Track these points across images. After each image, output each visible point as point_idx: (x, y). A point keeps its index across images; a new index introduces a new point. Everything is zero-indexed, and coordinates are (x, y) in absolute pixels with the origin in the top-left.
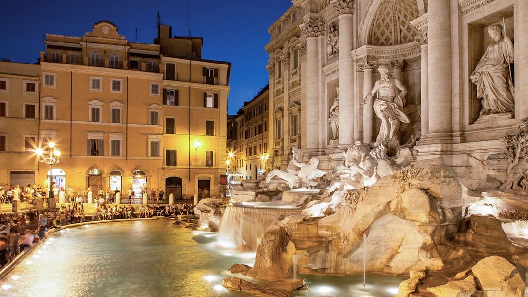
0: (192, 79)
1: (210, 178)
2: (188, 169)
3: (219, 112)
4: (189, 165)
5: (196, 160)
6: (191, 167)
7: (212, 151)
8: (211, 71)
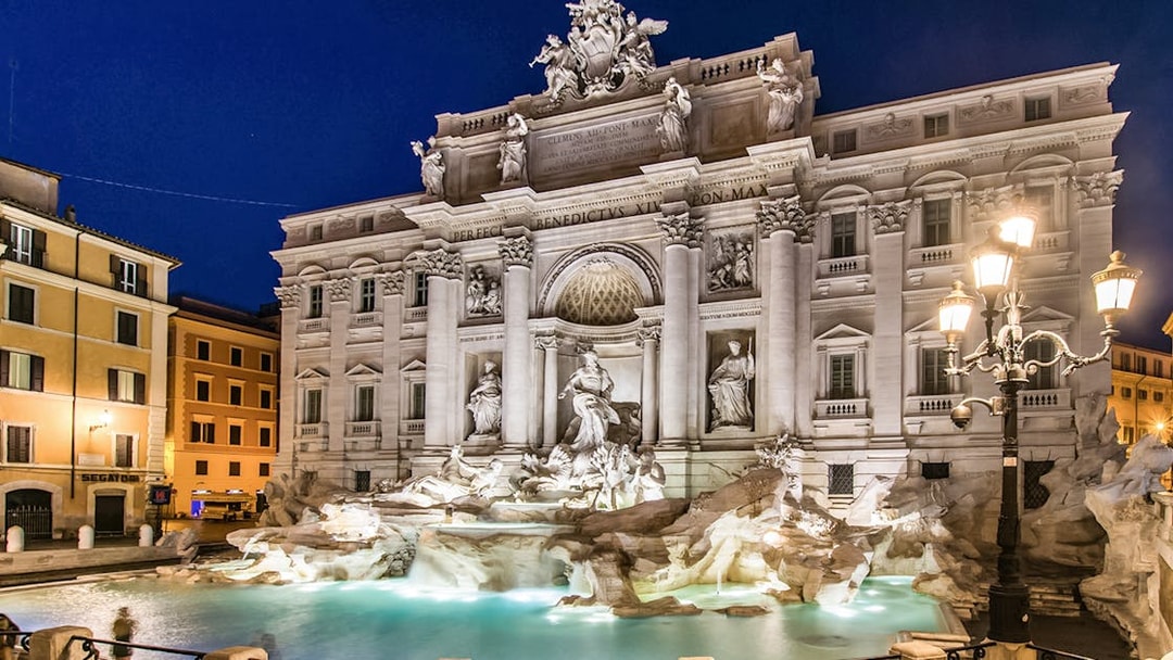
0: (80, 276)
1: (125, 491)
2: (70, 472)
3: (150, 355)
4: (73, 463)
5: (89, 451)
6: (76, 467)
7: (130, 435)
8: (130, 267)
